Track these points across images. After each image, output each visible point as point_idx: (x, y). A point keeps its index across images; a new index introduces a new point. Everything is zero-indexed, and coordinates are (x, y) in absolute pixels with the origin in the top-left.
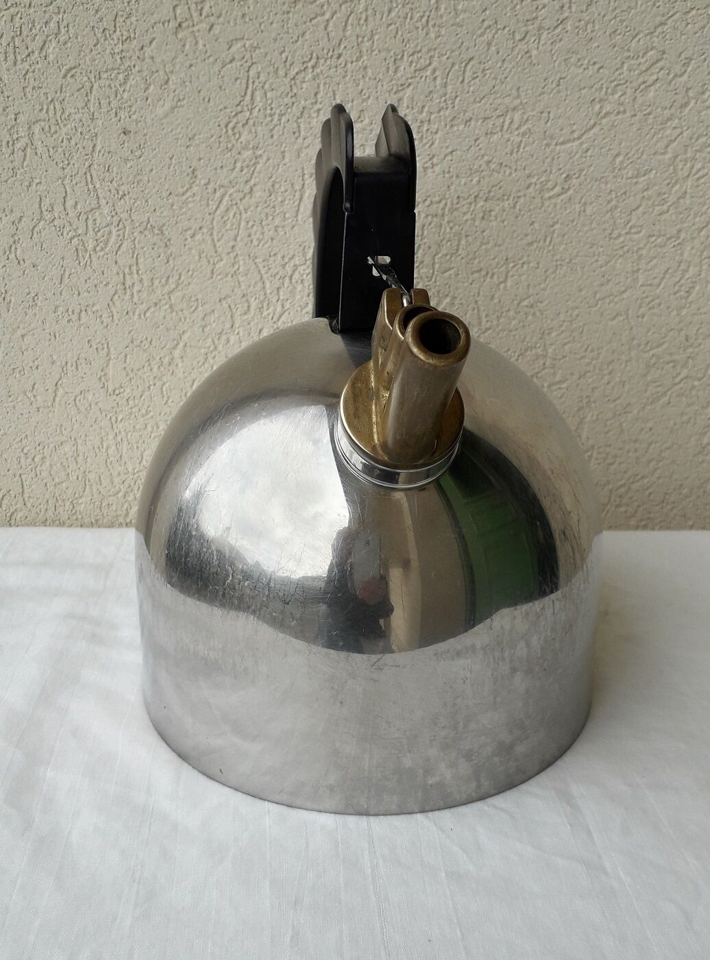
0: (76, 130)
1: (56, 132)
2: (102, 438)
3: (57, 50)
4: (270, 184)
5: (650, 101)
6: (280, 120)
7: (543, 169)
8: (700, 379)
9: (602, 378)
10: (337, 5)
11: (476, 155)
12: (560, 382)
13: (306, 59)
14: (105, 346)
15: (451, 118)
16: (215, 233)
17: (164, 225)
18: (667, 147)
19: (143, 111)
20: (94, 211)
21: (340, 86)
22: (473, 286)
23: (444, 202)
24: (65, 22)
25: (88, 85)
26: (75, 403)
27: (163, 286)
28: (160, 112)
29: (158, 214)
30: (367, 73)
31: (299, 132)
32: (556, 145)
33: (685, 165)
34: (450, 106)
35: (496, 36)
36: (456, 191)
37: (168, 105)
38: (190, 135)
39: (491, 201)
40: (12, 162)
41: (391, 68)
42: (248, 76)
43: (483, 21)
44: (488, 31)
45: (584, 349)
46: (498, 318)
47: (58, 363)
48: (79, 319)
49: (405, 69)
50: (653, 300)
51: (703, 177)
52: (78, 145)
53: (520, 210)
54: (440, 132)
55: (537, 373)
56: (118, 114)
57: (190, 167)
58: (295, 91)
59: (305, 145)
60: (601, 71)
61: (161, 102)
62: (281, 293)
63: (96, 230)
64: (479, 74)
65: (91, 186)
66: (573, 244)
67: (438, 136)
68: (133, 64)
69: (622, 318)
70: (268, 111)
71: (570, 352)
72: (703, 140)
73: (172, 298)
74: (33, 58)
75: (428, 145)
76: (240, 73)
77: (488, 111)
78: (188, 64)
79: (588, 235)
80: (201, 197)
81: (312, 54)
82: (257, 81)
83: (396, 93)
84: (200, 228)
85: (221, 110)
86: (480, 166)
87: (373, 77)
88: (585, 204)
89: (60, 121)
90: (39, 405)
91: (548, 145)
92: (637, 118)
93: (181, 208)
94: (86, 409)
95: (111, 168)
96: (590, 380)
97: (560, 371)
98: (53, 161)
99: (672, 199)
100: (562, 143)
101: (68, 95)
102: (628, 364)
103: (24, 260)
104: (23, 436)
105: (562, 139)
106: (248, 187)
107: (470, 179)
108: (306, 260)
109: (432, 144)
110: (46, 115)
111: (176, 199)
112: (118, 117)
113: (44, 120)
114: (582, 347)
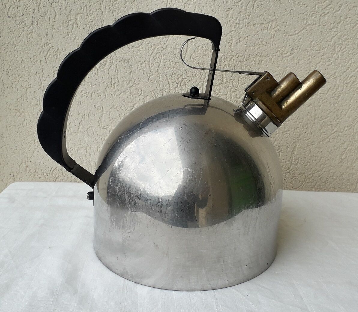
0: (95, 18)
1: (86, 18)
4: (174, 45)
5: (326, 20)
7: (283, 45)
8: (341, 132)
9: (303, 130)
11: (257, 38)
12: (287, 131)
14: (101, 108)
15: (248, 23)
16: (150, 64)
17: (129, 59)
18: (332, 39)
19: (124, 12)
21: (204, 7)
23: (243, 56)
26: (87, 132)
27: (127, 84)
29: (127, 54)
30: (215, 3)
32: (289, 36)
33: (339, 46)
34: (248, 18)
36: (248, 52)
39: (262, 57)
40: (67, 30)
41: (225, 2)
45: (296, 118)
47: (81, 115)
48: (91, 96)
49: (230, 2)
50: (324, 100)
51: (345, 51)
53: (273, 61)
54: (243, 28)
56: (113, 13)
60: (307, 7)
61: (131, 9)
62: (176, 90)
64: (260, 6)
67: (242, 30)
69: (312, 106)
72: (345, 37)
73: (131, 89)
75: (238, 33)
77: (262, 21)
79: (299, 72)
80: (146, 49)
83: (226, 11)
84: (144, 61)
86: (258, 43)
87: (217, 5)
88: (299, 60)
89: (88, 14)
90: (71, 132)
91: (285, 36)
92: (320, 27)
93: (137, 53)
94: (92, 134)
96: (299, 131)
97: (287, 127)
98: (85, 30)
99: (333, 60)
100: (291, 35)
101: (93, 4)
102: (314, 125)
105: (290, 34)
106: (165, 46)
107: (254, 47)
108: (187, 77)
109: (240, 33)
110: (83, 11)
111: (135, 49)
112: (113, 14)
113: (82, 13)
114: (296, 117)
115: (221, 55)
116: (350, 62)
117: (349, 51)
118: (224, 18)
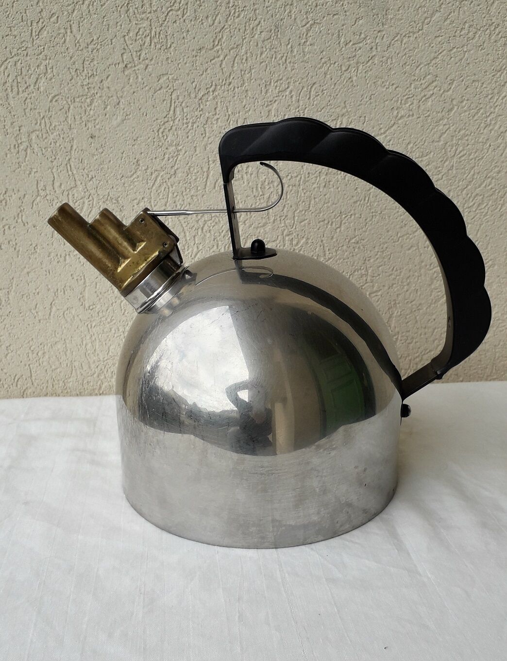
0: (60, 136)
1: (46, 138)
2: (82, 338)
3: (46, 84)
4: (187, 168)
5: (429, 108)
6: (193, 126)
9: (403, 288)
10: (228, 50)
12: (376, 291)
13: (208, 86)
14: (83, 277)
16: (152, 201)
17: (119, 197)
18: (440, 137)
19: (103, 123)
20: (72, 189)
22: (320, 230)
23: (299, 177)
24: (50, 65)
25: (66, 106)
26: (64, 316)
28: (115, 123)
29: (115, 190)
30: (247, 94)
31: (205, 134)
33: (452, 148)
35: (330, 68)
36: (307, 169)
37: (119, 119)
38: (135, 138)
39: (329, 175)
40: (18, 158)
41: (263, 91)
42: (171, 98)
43: (322, 58)
44: (325, 65)
46: (336, 251)
47: (52, 290)
48: (65, 260)
49: (272, 91)
51: (464, 155)
52: (62, 146)
53: (348, 181)
55: (362, 286)
56: (87, 125)
57: (135, 159)
58: (202, 107)
59: (209, 142)
60: (397, 89)
61: (115, 117)
62: (196, 239)
63: (74, 201)
64: (320, 93)
65: (70, 173)
66: (383, 201)
68: (96, 92)
69: (415, 248)
70: (185, 121)
71: (383, 272)
72: (462, 132)
74: (30, 90)
76: (166, 97)
77: (326, 117)
78: (132, 91)
80: (143, 178)
81: (212, 83)
82: (177, 101)
84: (143, 199)
85: (154, 121)
87: (252, 97)
89: (49, 131)
90: (40, 318)
92: (421, 119)
93: (130, 185)
94: (71, 320)
95: (83, 160)
96: (396, 289)
97: (377, 284)
98: (45, 157)
99: (444, 171)
101: (53, 113)
102: (420, 278)
103: (27, 223)
104: (30, 339)
106: (173, 170)
108: (212, 217)
110: (40, 127)
111: (126, 179)
112: (87, 127)
113: (39, 131)
114: (390, 268)
115: (264, 177)
116: (472, 173)
117: (470, 155)
118: (263, 118)
